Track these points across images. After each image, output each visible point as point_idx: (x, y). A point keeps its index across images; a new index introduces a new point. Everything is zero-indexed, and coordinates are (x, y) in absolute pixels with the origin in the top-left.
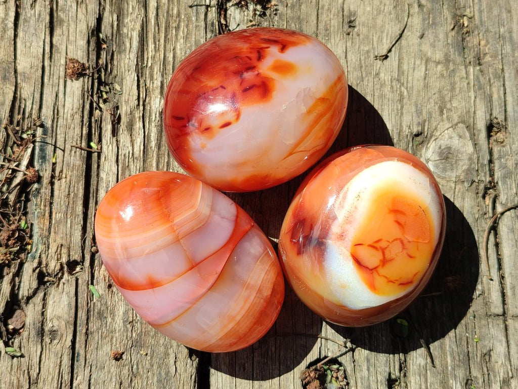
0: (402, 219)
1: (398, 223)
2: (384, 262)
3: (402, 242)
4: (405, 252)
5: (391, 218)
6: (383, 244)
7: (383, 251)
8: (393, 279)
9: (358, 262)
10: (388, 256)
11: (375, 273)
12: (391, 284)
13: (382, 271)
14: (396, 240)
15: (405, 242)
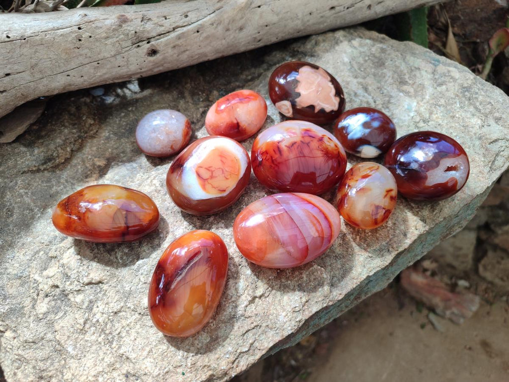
0: (224, 159)
1: (222, 161)
2: (212, 177)
3: (223, 170)
4: (223, 175)
5: (219, 158)
6: (212, 169)
7: (212, 172)
8: (216, 186)
9: (199, 175)
10: (214, 174)
11: (206, 181)
12: (214, 188)
13: (210, 181)
14: (220, 168)
15: (224, 170)
